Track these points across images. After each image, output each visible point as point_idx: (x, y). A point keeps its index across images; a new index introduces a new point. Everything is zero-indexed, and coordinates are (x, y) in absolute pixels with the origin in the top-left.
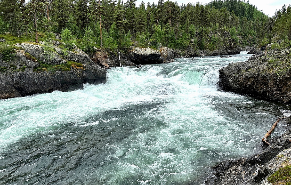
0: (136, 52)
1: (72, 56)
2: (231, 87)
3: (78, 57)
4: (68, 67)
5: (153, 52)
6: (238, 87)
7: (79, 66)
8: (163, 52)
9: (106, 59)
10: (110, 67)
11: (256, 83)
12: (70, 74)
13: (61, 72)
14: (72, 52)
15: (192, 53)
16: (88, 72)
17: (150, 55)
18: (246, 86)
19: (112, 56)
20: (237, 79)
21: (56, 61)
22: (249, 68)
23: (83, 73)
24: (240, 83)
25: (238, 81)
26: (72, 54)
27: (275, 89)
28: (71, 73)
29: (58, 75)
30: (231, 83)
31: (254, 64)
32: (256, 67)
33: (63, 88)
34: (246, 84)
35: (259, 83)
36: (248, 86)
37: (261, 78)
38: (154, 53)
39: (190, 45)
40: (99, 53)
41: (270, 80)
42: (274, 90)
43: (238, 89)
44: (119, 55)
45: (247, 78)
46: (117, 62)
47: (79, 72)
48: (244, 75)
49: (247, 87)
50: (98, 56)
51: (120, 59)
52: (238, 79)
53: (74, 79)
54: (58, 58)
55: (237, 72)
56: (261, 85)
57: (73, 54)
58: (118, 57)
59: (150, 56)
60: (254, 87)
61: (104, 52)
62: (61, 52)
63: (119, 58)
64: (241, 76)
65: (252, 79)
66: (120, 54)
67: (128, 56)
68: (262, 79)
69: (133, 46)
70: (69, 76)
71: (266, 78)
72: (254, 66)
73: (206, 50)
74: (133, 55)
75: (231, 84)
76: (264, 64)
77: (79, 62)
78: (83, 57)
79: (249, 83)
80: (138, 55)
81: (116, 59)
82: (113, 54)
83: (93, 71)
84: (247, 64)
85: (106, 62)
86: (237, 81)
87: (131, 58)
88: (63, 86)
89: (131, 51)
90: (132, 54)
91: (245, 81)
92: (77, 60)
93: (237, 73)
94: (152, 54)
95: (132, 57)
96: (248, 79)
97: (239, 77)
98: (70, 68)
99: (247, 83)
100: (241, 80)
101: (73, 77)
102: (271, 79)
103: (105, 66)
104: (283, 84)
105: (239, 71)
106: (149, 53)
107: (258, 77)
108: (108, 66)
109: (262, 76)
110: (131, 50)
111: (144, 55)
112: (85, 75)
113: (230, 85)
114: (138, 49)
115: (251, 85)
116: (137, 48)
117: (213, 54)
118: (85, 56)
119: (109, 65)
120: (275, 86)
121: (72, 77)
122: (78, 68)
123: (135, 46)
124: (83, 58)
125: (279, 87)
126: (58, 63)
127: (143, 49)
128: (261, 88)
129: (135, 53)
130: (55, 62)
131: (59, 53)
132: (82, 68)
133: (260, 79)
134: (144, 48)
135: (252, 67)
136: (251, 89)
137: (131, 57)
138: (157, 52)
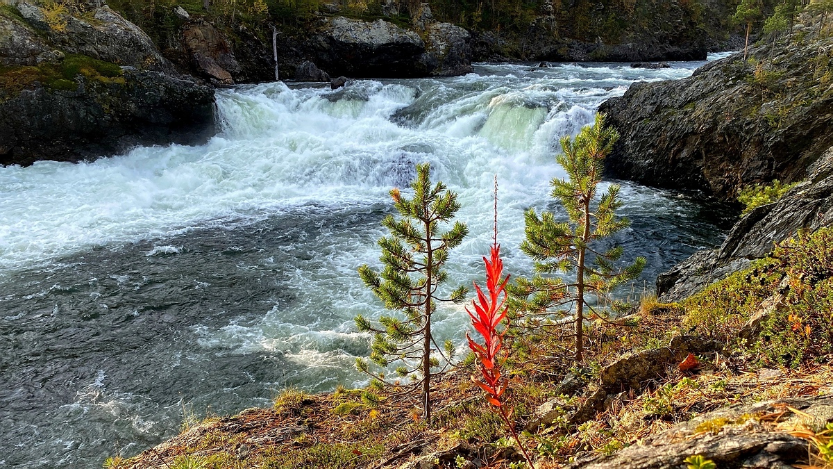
0: (335, 34)
1: (83, 34)
2: (630, 165)
3: (104, 39)
4: (65, 77)
5: (395, 37)
6: (650, 164)
7: (111, 74)
8: (433, 38)
9: (222, 55)
10: (237, 82)
11: (706, 153)
12: (74, 102)
13: (41, 92)
14: (82, 23)
15: (545, 50)
16: (145, 97)
17: (383, 45)
18: (675, 161)
19: (249, 46)
20: (649, 139)
21: (18, 51)
22: (689, 101)
23: (125, 100)
24: (658, 153)
25: (652, 146)
26: (82, 30)
27: (760, 173)
28: (79, 97)
29: (28, 105)
30: (630, 151)
31: (706, 85)
32: (712, 99)
33: (52, 151)
34: (674, 156)
35: (716, 154)
36: (683, 162)
37: (721, 134)
38: (400, 40)
39: (539, 21)
40: (199, 31)
41: (748, 142)
42: (758, 178)
43: (651, 171)
44: (275, 42)
45: (679, 136)
46: (266, 65)
47: (110, 94)
48: (670, 126)
49: (680, 165)
50: (193, 44)
51: (276, 54)
52: (652, 136)
53: (91, 119)
54: (28, 42)
55: (651, 114)
56: (722, 161)
57: (85, 27)
58: (270, 50)
59: (383, 48)
60: (701, 167)
61: (215, 27)
62: (39, 18)
63: (273, 51)
64: (660, 128)
65: (694, 137)
66: (277, 39)
67: (309, 47)
68: (725, 138)
69: (328, 11)
70: (74, 108)
71: (737, 135)
72: (704, 96)
73: (592, 42)
74: (325, 45)
75: (631, 154)
76: (737, 87)
77: (109, 60)
78: (122, 43)
79: (684, 154)
80: (341, 43)
81: (262, 55)
82: (251, 38)
83: (162, 94)
84: (683, 89)
85: (224, 67)
86: (650, 146)
87: (319, 53)
88: (52, 145)
89: (317, 31)
90: (320, 39)
91: (674, 146)
92: (103, 53)
93: (651, 117)
94: (393, 43)
95: (324, 50)
96: (684, 139)
97: (656, 132)
98: (76, 81)
99: (679, 151)
100: (660, 141)
101: (88, 112)
102: (750, 139)
103: (219, 80)
104: (787, 156)
105: (658, 111)
106: (381, 37)
107: (711, 132)
108: (229, 79)
109: (725, 129)
110: (318, 25)
111: (362, 44)
112: (133, 106)
113: (626, 158)
114: (342, 22)
115: (692, 160)
116: (338, 21)
117: (615, 55)
118: (130, 37)
119: (234, 75)
120: (762, 165)
121: (82, 114)
122: (105, 80)
123: (333, 13)
124: (124, 45)
125: (774, 166)
126: (28, 60)
127: (361, 23)
128: (722, 170)
129: (331, 38)
130: (14, 56)
131: (31, 22)
132: (120, 81)
133: (718, 139)
134: (364, 22)
135: (698, 98)
136: (692, 173)
137: (319, 50)
138: (411, 35)
